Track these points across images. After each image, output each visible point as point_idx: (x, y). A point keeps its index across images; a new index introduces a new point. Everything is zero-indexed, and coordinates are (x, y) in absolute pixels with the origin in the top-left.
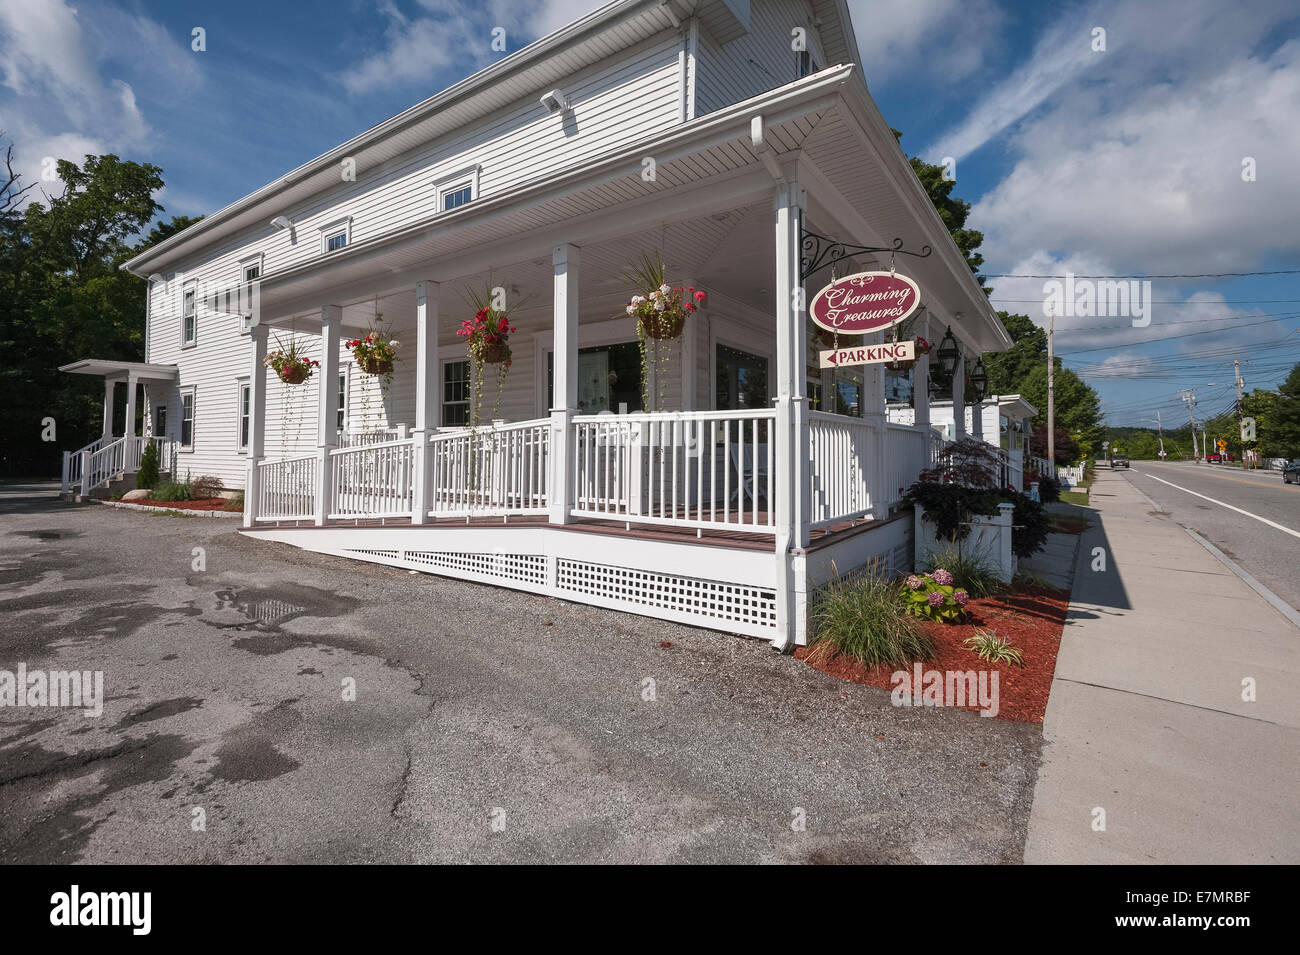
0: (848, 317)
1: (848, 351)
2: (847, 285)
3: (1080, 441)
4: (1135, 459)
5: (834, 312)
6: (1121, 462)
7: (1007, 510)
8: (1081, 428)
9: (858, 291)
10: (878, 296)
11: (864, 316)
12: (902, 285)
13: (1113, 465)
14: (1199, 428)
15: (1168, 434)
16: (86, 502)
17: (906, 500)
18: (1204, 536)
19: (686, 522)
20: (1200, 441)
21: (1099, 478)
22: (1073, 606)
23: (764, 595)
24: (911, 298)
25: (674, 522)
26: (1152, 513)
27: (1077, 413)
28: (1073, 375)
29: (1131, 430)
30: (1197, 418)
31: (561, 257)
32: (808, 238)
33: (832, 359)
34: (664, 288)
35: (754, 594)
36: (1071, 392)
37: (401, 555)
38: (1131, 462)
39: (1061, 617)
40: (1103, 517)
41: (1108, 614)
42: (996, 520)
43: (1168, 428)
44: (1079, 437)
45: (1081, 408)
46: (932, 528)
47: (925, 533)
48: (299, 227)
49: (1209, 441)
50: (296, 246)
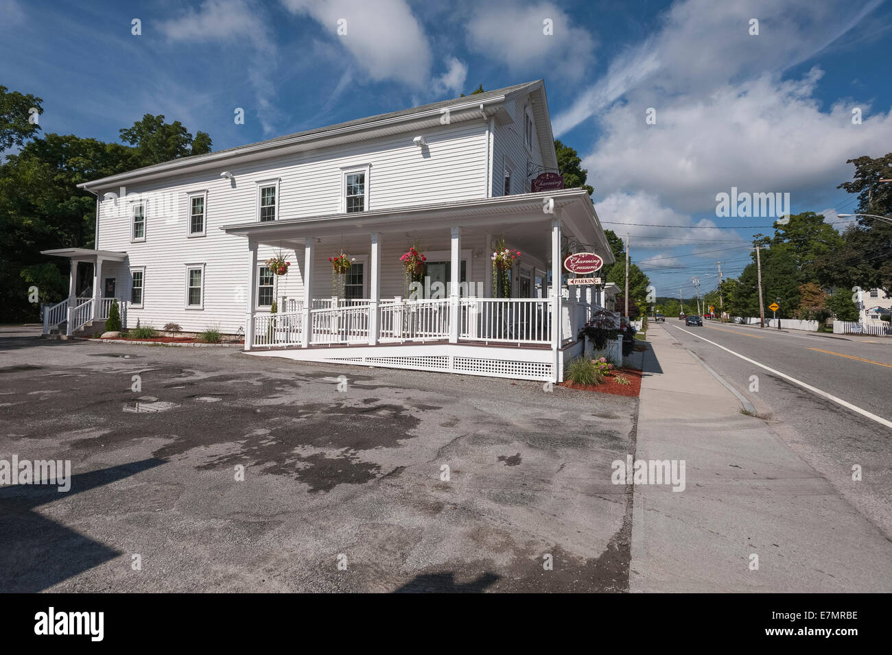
0: (578, 268)
1: (578, 279)
2: (578, 256)
3: (640, 306)
4: (668, 317)
5: (573, 265)
6: (661, 318)
7: (621, 337)
8: (641, 298)
9: (582, 259)
10: (589, 261)
11: (584, 268)
12: (597, 259)
13: (656, 320)
14: (701, 298)
15: (686, 302)
16: (72, 340)
17: (581, 334)
18: (694, 353)
19: (514, 341)
20: (701, 306)
21: (649, 327)
22: (643, 373)
23: (546, 366)
24: (600, 263)
25: (508, 340)
26: (674, 344)
27: (639, 289)
28: (637, 268)
29: (666, 299)
30: (699, 293)
31: (455, 231)
32: (565, 239)
33: (572, 282)
34: (507, 251)
35: (543, 366)
36: (636, 278)
37: (364, 359)
38: (666, 318)
39: (641, 376)
40: (653, 345)
41: (656, 375)
42: (617, 342)
43: (686, 298)
44: (639, 304)
45: (641, 287)
46: (592, 345)
47: (589, 346)
48: (238, 178)
49: (706, 306)
50: (235, 189)
